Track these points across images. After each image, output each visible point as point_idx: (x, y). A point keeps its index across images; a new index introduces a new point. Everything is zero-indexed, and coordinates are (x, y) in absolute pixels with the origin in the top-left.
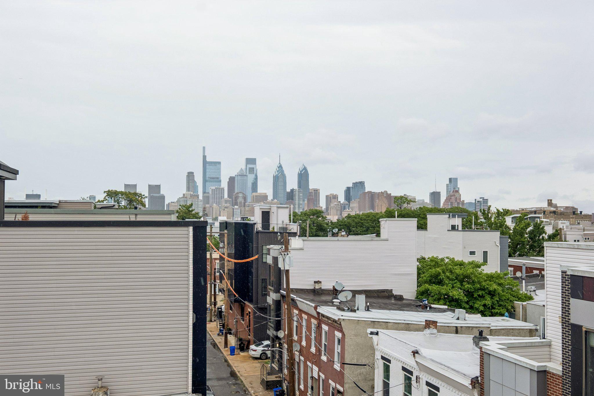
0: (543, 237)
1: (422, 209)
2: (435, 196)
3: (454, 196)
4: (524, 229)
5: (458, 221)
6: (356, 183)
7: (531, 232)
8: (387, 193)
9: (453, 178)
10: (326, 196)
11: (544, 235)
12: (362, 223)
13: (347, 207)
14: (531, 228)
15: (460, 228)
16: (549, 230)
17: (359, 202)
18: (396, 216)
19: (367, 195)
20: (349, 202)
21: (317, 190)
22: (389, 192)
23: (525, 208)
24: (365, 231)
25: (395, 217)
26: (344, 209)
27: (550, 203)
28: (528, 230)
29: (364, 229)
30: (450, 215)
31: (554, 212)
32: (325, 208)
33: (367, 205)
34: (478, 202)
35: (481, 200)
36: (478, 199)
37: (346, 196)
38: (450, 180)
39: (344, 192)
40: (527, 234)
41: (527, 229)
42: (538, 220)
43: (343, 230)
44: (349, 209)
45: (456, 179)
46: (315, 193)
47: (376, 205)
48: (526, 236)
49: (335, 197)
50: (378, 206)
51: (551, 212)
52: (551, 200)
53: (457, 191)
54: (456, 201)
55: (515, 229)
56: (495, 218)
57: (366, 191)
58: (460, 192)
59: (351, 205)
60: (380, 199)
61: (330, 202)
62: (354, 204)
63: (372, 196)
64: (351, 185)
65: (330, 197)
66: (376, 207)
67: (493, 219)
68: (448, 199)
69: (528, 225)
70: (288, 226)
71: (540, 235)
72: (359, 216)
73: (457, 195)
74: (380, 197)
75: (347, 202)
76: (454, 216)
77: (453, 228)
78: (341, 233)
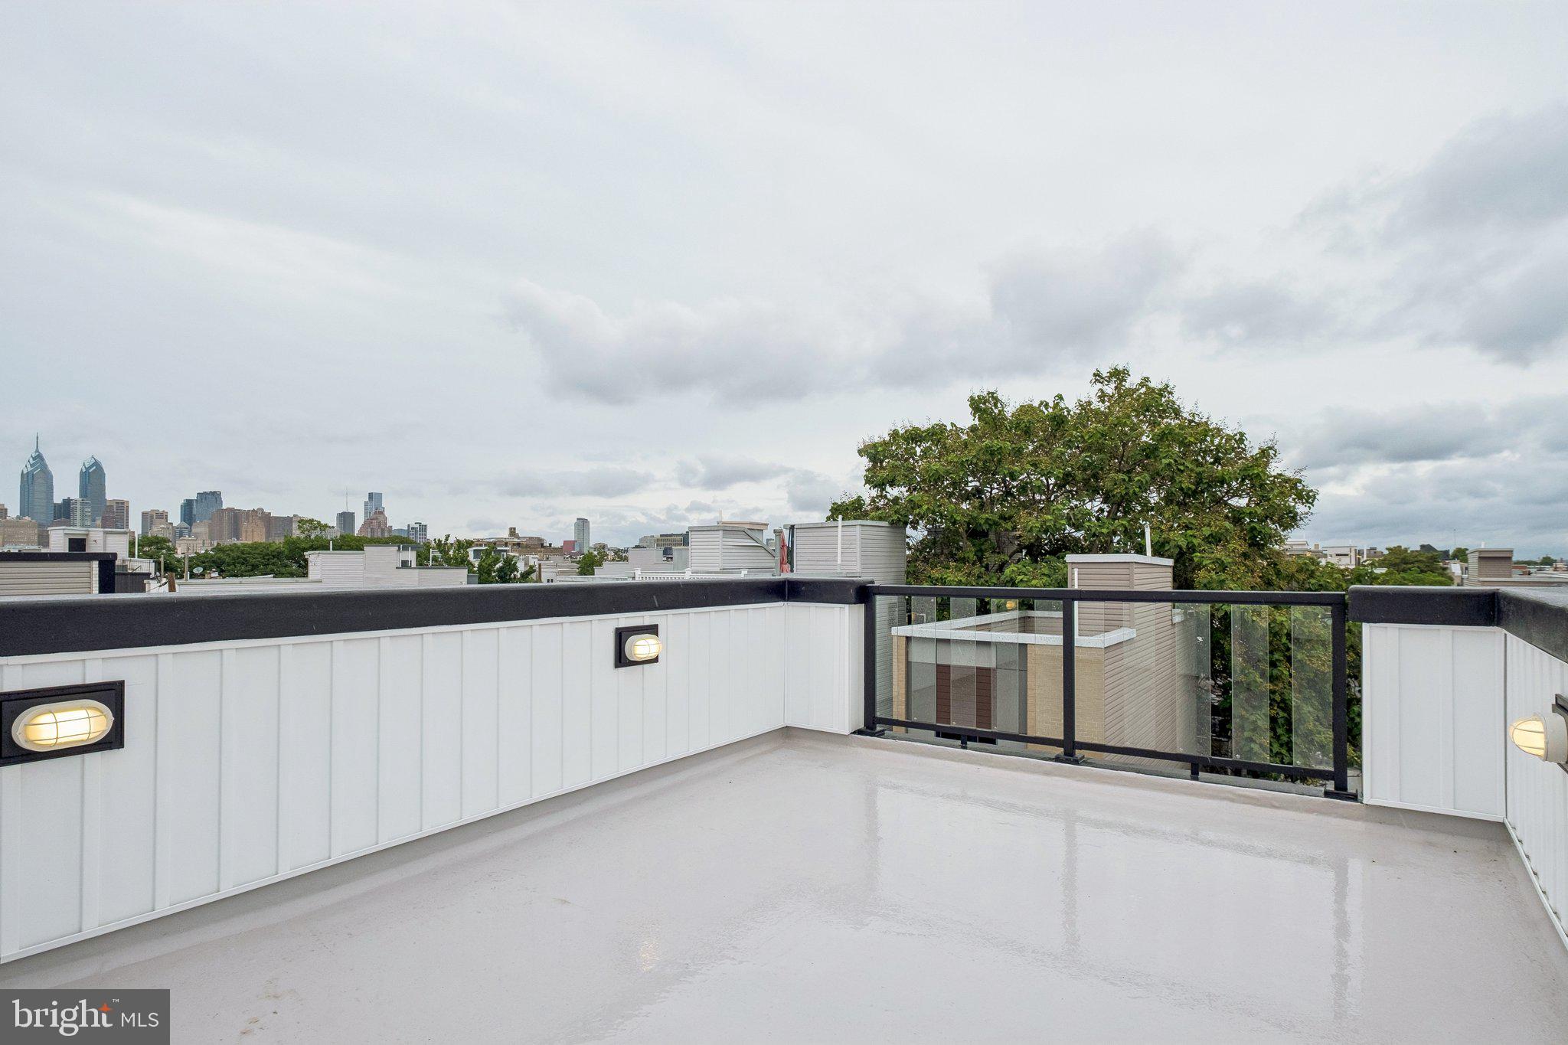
0: (515, 575)
1: (344, 537)
2: (346, 518)
3: (377, 519)
4: (492, 566)
5: (411, 556)
6: (205, 493)
7: (501, 570)
8: (263, 512)
9: (376, 494)
10: (143, 513)
11: (515, 573)
12: (245, 559)
13: (186, 532)
14: (500, 565)
15: (414, 565)
16: (521, 567)
17: (210, 526)
18: (331, 548)
19: (226, 514)
20: (190, 524)
21: (123, 503)
22: (266, 511)
23: (482, 538)
24: (248, 571)
25: (329, 550)
26: (181, 535)
27: (513, 532)
28: (497, 566)
29: (249, 568)
30: (399, 547)
31: (518, 544)
32: (141, 533)
33: (226, 533)
34: (413, 528)
35: (418, 526)
36: (413, 525)
37: (184, 514)
38: (371, 496)
39: (180, 509)
40: (495, 572)
41: (495, 565)
42: (505, 554)
43: (214, 570)
44: (190, 537)
45: (380, 495)
46: (117, 507)
47: (243, 529)
48: (494, 574)
49: (162, 516)
50: (246, 531)
51: (514, 544)
52: (515, 529)
53: (382, 513)
54: (379, 526)
55: (480, 565)
56: (454, 552)
57: (224, 507)
58: (386, 513)
59: (193, 530)
60: (250, 521)
61: (152, 522)
62: (201, 528)
63: (236, 516)
64: (194, 497)
65: (152, 516)
66: (244, 535)
67: (451, 553)
68: (368, 523)
69: (497, 561)
70: (128, 563)
71: (512, 572)
72: (239, 548)
73: (381, 518)
74: (251, 518)
75: (186, 525)
76: (405, 549)
77: (405, 564)
78: (210, 573)
